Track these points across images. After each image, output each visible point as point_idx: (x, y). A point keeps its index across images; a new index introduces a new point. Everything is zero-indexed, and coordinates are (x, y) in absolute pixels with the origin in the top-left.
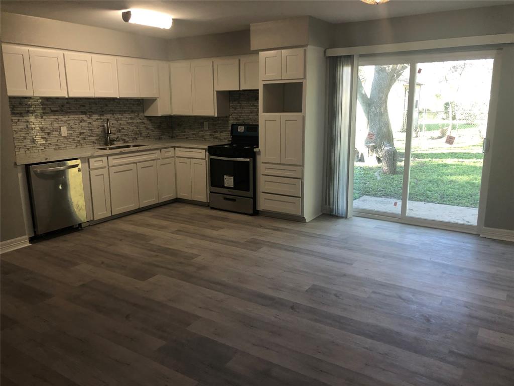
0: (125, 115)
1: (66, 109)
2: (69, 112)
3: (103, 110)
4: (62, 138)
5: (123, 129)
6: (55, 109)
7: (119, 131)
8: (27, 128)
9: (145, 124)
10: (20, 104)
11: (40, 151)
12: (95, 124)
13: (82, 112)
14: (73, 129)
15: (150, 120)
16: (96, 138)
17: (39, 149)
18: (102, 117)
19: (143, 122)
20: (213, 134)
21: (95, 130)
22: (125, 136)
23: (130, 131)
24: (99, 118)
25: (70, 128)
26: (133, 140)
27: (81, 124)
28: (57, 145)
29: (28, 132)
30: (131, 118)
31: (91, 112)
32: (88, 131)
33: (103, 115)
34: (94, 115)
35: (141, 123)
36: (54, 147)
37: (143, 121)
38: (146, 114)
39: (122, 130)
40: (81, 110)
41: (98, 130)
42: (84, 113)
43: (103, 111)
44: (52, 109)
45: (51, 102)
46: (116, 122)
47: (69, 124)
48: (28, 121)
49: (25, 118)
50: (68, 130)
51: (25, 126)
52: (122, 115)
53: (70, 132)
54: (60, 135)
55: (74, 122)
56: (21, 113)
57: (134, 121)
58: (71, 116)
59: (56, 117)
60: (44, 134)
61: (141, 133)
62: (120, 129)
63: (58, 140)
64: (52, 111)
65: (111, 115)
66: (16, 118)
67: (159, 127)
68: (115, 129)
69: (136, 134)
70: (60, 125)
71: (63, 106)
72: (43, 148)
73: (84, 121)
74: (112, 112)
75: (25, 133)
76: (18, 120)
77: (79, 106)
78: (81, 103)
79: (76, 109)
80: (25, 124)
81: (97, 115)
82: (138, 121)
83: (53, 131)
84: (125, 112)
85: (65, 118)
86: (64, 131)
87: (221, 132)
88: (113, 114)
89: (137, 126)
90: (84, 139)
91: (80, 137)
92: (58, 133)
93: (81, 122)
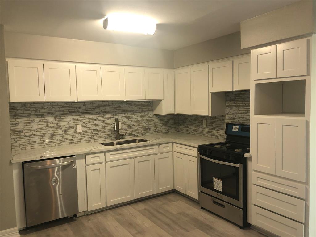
0: (135, 114)
1: (82, 110)
2: (85, 113)
3: (116, 110)
4: (78, 134)
5: (134, 125)
6: (73, 110)
7: (130, 127)
8: (47, 126)
9: (153, 121)
10: (42, 107)
11: (57, 145)
12: (109, 122)
13: (97, 113)
14: (87, 127)
15: (159, 118)
16: (108, 133)
17: (56, 143)
18: (115, 116)
19: (152, 120)
20: (211, 131)
21: (107, 127)
22: (135, 131)
23: (140, 127)
24: (111, 117)
25: (86, 126)
26: (142, 134)
27: (95, 122)
28: (72, 140)
29: (48, 130)
30: (142, 117)
31: (105, 112)
32: (101, 128)
33: (116, 114)
34: (107, 115)
35: (150, 120)
36: (70, 142)
37: (153, 118)
38: (155, 113)
39: (133, 127)
40: (96, 111)
41: (110, 127)
42: (99, 113)
43: (116, 112)
44: (70, 111)
45: (69, 105)
46: (127, 120)
47: (84, 122)
48: (48, 121)
49: (46, 118)
50: (83, 127)
51: (46, 126)
52: (133, 114)
53: (85, 129)
54: (76, 131)
55: (89, 121)
56: (43, 115)
57: (144, 119)
58: (86, 116)
59: (73, 117)
60: (61, 131)
61: (150, 129)
62: (131, 125)
63: (73, 136)
64: (70, 112)
65: (123, 114)
66: (38, 119)
67: (167, 123)
68: (126, 126)
69: (145, 129)
70: (76, 123)
71: (80, 108)
72: (60, 143)
73: (98, 120)
74: (124, 112)
75: (45, 130)
76: (40, 121)
77: (94, 108)
78: (97, 105)
79: (91, 110)
80: (46, 123)
81: (110, 115)
82: (147, 119)
83: (69, 129)
84: (136, 111)
85: (80, 118)
86: (79, 129)
87: (218, 130)
88: (125, 114)
89: (146, 123)
90: (97, 134)
91: (93, 133)
92: (74, 130)
93: (95, 120)
